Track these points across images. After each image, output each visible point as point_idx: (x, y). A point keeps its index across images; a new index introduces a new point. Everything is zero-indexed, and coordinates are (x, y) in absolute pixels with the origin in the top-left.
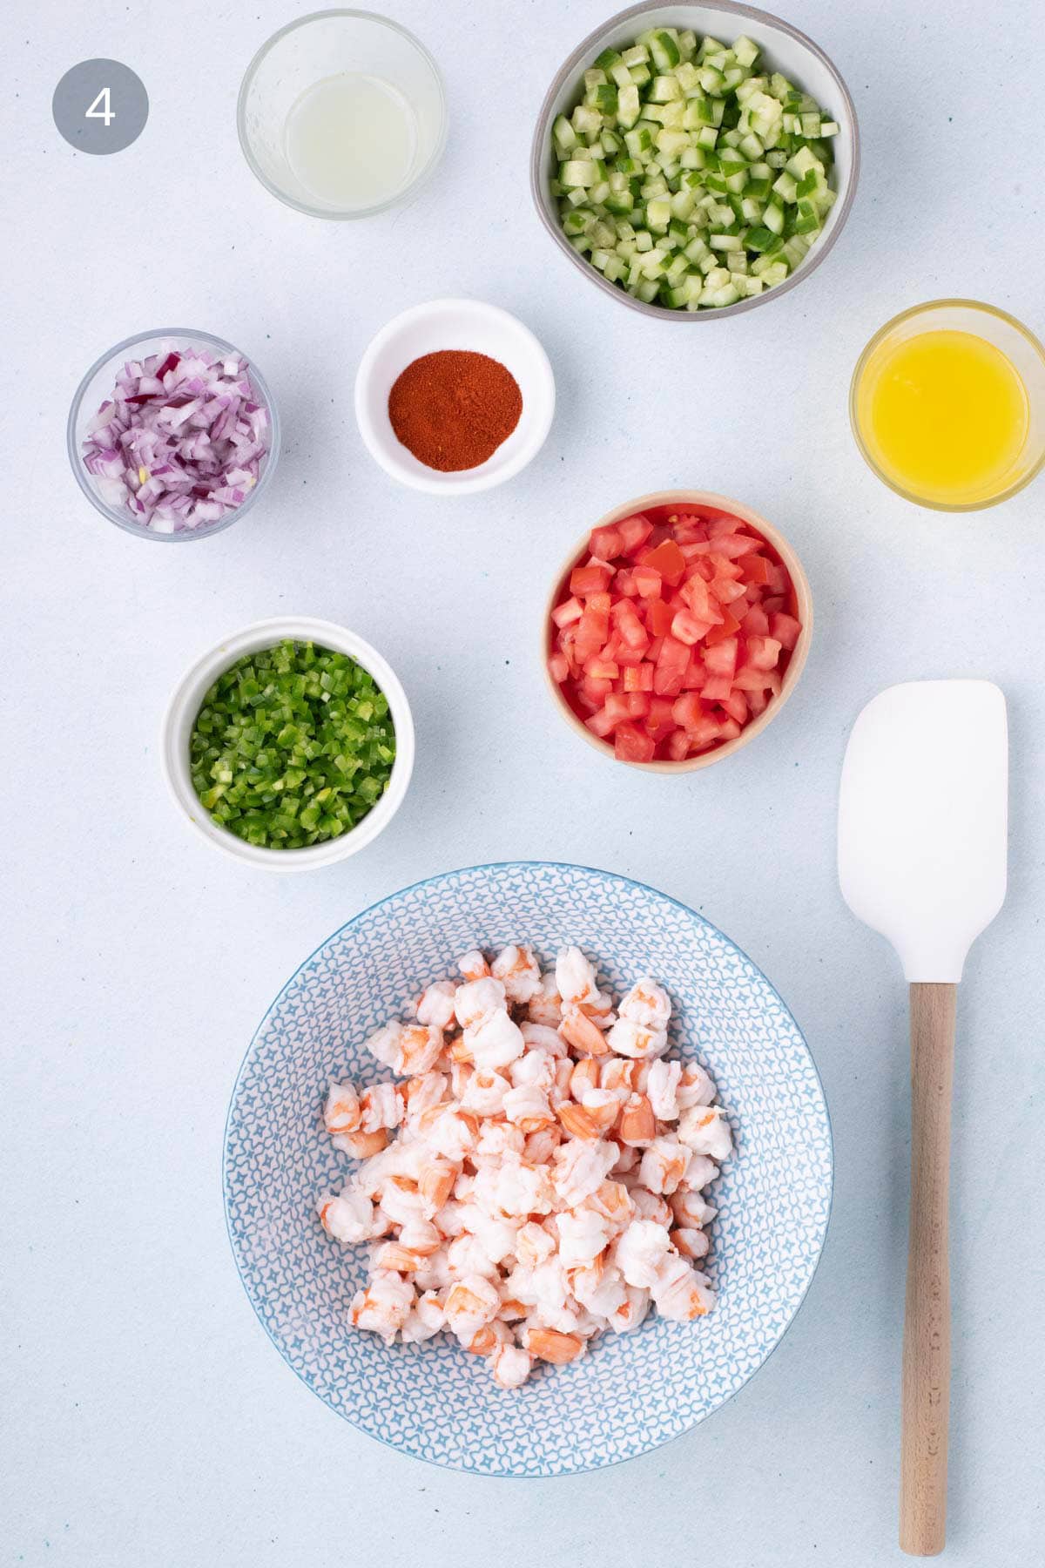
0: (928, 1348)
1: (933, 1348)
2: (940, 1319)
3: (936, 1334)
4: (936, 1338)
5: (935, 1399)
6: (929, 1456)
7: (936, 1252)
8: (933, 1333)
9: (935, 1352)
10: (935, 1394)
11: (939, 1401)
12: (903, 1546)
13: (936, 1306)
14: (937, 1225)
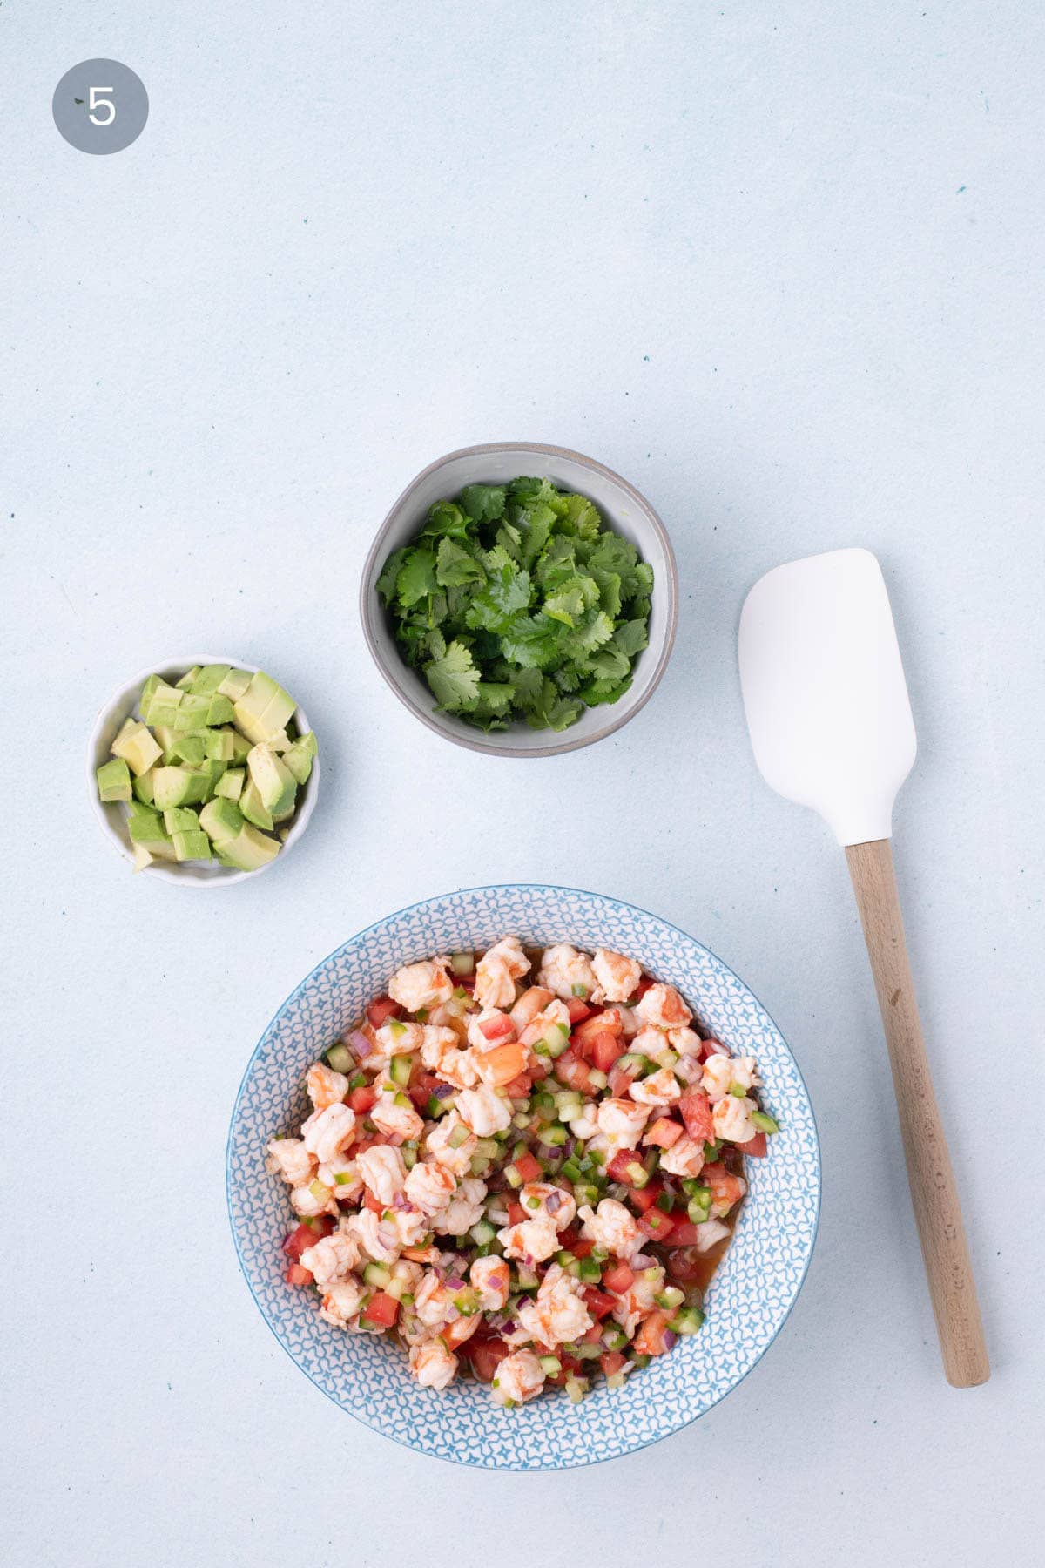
0: (935, 1189)
1: (939, 1188)
2: (939, 1159)
3: (939, 1174)
4: (940, 1177)
5: (951, 1235)
6: (957, 1291)
7: (923, 1096)
8: (936, 1173)
9: (942, 1191)
10: (950, 1230)
11: (955, 1237)
12: (951, 1382)
13: (933, 1147)
14: (918, 1071)
